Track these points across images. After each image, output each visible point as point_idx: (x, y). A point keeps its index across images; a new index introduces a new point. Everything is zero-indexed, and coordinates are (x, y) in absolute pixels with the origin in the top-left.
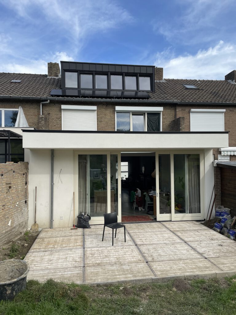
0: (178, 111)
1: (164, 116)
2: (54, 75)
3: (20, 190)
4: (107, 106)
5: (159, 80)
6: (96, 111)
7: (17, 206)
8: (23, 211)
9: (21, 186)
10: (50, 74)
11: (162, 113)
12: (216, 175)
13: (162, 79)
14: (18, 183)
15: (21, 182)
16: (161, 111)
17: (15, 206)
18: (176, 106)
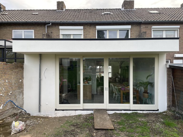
0: (142, 28)
1: (132, 32)
2: (61, 9)
3: (14, 83)
4: (90, 26)
5: (131, 9)
6: (83, 30)
7: (10, 94)
8: (17, 98)
9: (15, 80)
10: (58, 9)
11: (130, 30)
12: (168, 74)
13: (133, 8)
14: (12, 78)
15: (15, 77)
16: (129, 29)
17: (8, 95)
18: (141, 25)
